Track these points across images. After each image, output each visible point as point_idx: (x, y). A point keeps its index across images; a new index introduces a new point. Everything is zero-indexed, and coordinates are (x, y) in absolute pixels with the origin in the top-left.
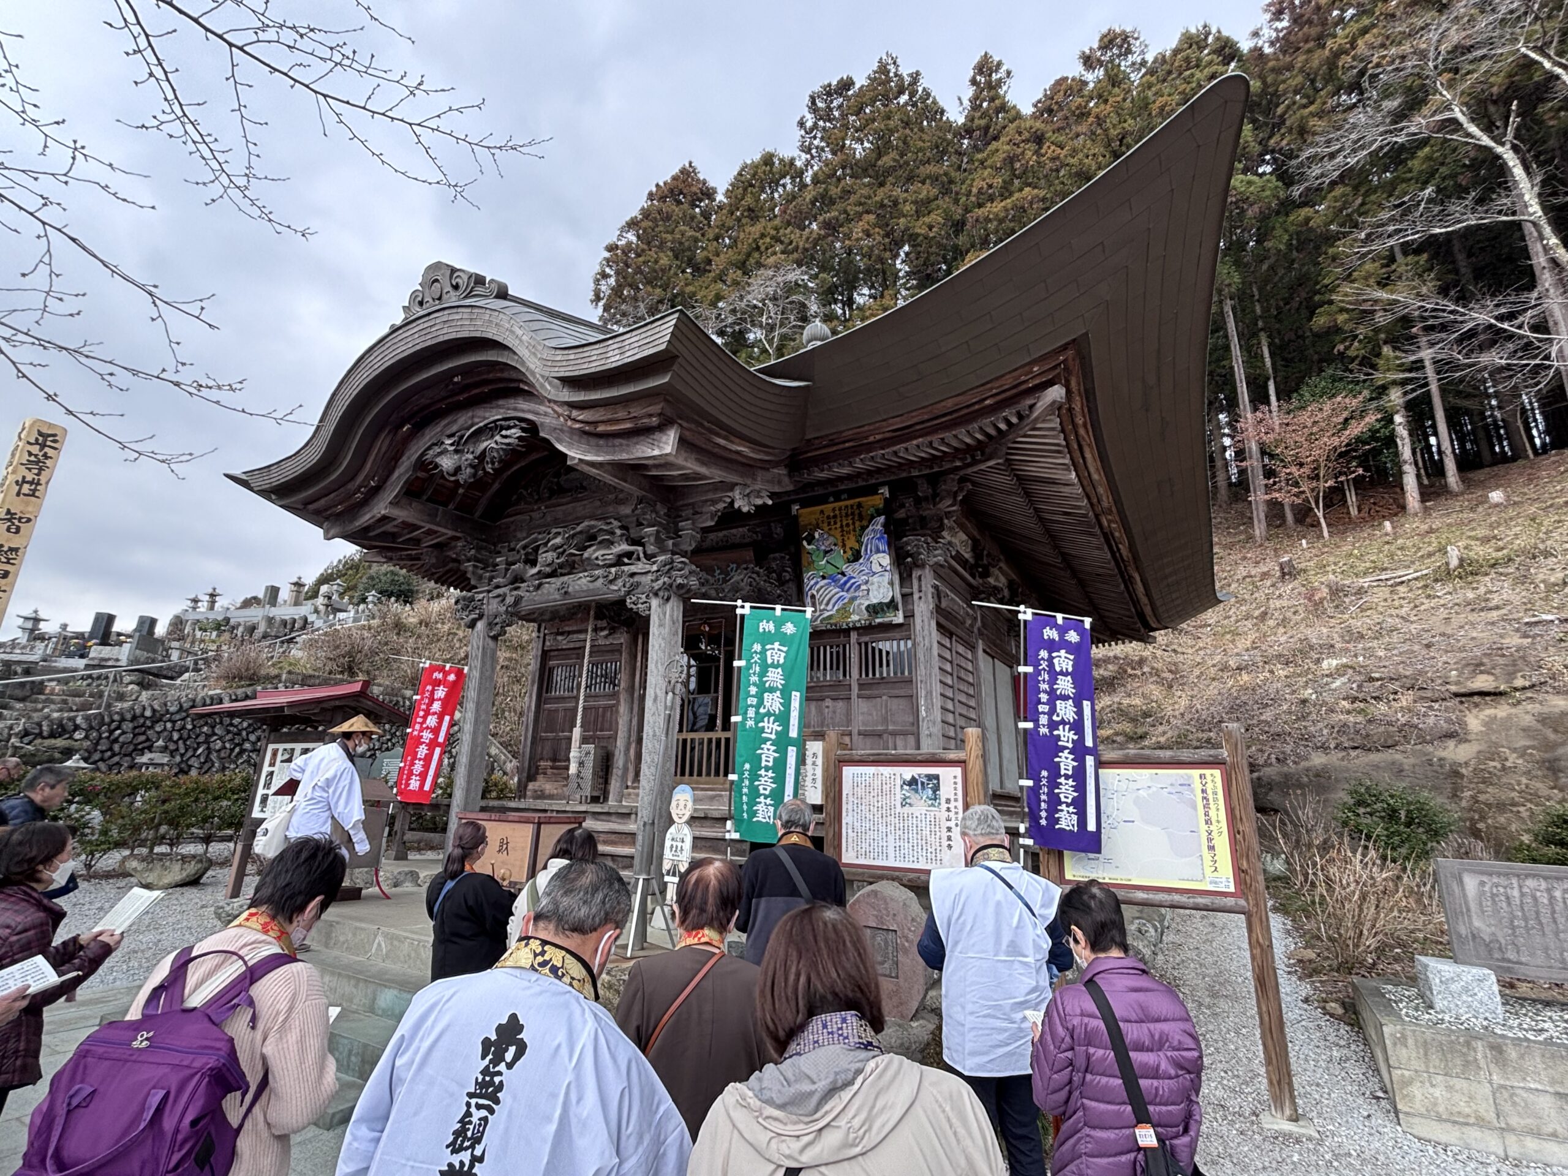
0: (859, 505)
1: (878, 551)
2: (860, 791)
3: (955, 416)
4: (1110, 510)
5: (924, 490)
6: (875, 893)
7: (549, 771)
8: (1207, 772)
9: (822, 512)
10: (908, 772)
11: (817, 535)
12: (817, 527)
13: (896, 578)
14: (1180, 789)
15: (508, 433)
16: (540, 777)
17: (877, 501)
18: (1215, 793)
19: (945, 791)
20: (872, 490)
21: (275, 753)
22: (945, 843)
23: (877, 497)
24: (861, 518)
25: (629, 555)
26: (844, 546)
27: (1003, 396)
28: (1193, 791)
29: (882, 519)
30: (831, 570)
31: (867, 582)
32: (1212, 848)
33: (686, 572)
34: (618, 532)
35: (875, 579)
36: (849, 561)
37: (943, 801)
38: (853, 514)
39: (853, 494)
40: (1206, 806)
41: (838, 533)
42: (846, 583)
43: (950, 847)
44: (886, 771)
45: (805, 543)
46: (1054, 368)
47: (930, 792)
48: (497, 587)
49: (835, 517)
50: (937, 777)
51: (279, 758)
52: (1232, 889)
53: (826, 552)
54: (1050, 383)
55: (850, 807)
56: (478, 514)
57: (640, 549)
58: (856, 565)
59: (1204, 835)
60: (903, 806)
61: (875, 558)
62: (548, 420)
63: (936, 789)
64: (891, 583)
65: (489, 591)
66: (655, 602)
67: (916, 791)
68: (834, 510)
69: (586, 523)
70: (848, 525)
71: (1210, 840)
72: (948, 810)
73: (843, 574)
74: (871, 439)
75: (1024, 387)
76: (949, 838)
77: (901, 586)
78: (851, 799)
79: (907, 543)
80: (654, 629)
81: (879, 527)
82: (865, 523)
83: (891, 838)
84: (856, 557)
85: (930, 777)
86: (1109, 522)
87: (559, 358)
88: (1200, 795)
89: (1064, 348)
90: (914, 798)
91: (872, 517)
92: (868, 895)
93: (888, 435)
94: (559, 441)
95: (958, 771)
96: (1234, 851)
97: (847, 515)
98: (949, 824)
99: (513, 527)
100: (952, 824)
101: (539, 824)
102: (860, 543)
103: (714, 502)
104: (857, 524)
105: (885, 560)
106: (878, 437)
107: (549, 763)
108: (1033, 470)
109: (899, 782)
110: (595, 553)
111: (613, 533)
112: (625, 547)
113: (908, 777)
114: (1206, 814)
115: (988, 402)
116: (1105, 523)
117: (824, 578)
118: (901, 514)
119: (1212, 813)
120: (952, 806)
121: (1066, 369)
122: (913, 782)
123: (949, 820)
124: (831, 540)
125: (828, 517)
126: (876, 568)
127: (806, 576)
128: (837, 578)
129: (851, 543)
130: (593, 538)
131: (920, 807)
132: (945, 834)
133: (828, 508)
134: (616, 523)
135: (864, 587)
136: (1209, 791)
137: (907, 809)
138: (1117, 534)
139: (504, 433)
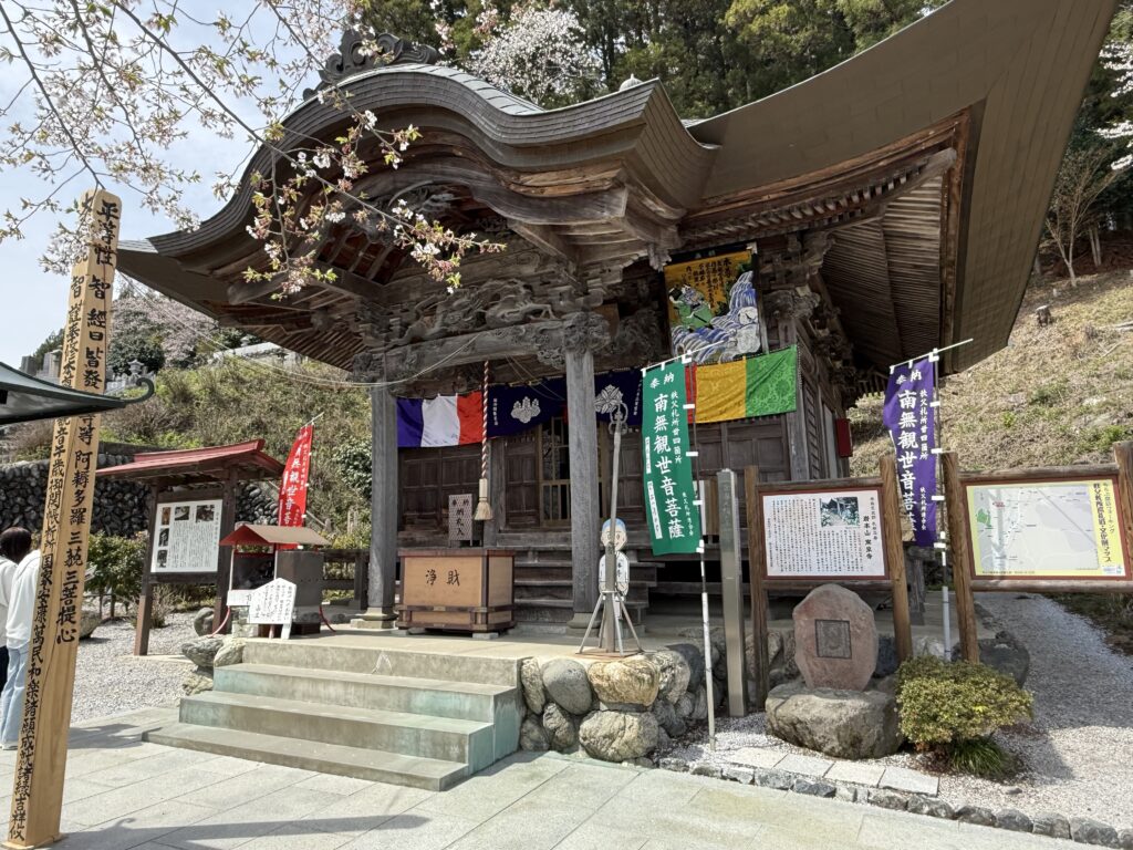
0: (727, 261)
1: (746, 305)
2: (781, 515)
3: (849, 176)
4: (953, 262)
5: (794, 246)
6: (827, 593)
7: (417, 521)
8: (1101, 482)
9: (689, 268)
10: (827, 497)
11: (683, 291)
12: (685, 282)
13: (764, 329)
14: (1078, 497)
15: (440, 197)
16: (408, 527)
17: (744, 257)
18: (1108, 499)
19: (863, 510)
20: (742, 247)
21: (167, 512)
22: (865, 553)
23: (744, 253)
24: (728, 274)
25: (537, 313)
26: (712, 300)
27: (897, 157)
28: (1088, 497)
29: (750, 274)
30: (698, 324)
31: (735, 334)
32: (1105, 543)
33: (600, 327)
34: (523, 291)
35: (743, 331)
36: (717, 315)
37: (862, 518)
38: (720, 270)
39: (720, 251)
40: (1100, 510)
41: (705, 289)
42: (714, 335)
43: (870, 556)
44: (806, 497)
45: (671, 298)
46: (947, 132)
47: (849, 512)
48: (395, 346)
49: (702, 273)
50: (855, 500)
51: (172, 516)
52: (1123, 574)
53: (693, 307)
54: (941, 147)
55: (773, 529)
56: (372, 276)
57: (549, 306)
58: (724, 319)
59: (1099, 533)
60: (823, 525)
61: (742, 311)
62: (481, 184)
63: (854, 509)
64: (759, 335)
65: (386, 352)
66: (569, 357)
67: (836, 512)
68: (701, 266)
69: (489, 283)
70: (715, 280)
71: (1103, 536)
72: (867, 526)
73: (711, 327)
74: (766, 198)
75: (918, 149)
76: (869, 549)
77: (768, 337)
78: (772, 523)
79: (777, 297)
80: (571, 382)
81: (747, 282)
82: (733, 278)
83: (813, 553)
84: (724, 310)
85: (848, 500)
86: (949, 274)
87: (519, 126)
88: (1094, 501)
89: (961, 114)
90: (834, 518)
91: (740, 273)
92: (821, 595)
93: (782, 194)
94: (498, 205)
95: (874, 494)
96: (1124, 543)
97: (714, 271)
98: (868, 538)
99: (404, 289)
100: (871, 537)
101: (488, 556)
102: (728, 297)
103: (622, 260)
104: (725, 279)
105: (753, 312)
106: (772, 196)
107: (416, 514)
108: (902, 227)
109: (818, 507)
110: (498, 311)
111: (515, 292)
112: (531, 306)
113: (827, 501)
114: (1100, 516)
115: (881, 164)
116: (945, 276)
117: (691, 331)
118: (768, 269)
119: (1106, 515)
120: (870, 522)
121: (957, 133)
122: (832, 505)
123: (868, 534)
124: (698, 295)
125: (695, 273)
126: (744, 320)
127: (674, 329)
128: (706, 331)
129: (719, 297)
130: (496, 297)
131: (840, 524)
132: (864, 547)
133: (695, 264)
134: (520, 283)
135: (731, 339)
136: (1103, 498)
137: (827, 528)
138: (950, 285)
139: (434, 197)
